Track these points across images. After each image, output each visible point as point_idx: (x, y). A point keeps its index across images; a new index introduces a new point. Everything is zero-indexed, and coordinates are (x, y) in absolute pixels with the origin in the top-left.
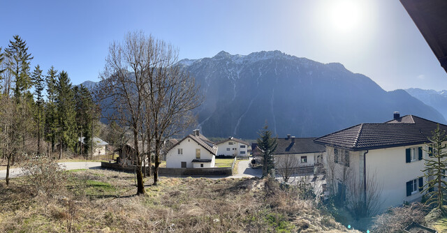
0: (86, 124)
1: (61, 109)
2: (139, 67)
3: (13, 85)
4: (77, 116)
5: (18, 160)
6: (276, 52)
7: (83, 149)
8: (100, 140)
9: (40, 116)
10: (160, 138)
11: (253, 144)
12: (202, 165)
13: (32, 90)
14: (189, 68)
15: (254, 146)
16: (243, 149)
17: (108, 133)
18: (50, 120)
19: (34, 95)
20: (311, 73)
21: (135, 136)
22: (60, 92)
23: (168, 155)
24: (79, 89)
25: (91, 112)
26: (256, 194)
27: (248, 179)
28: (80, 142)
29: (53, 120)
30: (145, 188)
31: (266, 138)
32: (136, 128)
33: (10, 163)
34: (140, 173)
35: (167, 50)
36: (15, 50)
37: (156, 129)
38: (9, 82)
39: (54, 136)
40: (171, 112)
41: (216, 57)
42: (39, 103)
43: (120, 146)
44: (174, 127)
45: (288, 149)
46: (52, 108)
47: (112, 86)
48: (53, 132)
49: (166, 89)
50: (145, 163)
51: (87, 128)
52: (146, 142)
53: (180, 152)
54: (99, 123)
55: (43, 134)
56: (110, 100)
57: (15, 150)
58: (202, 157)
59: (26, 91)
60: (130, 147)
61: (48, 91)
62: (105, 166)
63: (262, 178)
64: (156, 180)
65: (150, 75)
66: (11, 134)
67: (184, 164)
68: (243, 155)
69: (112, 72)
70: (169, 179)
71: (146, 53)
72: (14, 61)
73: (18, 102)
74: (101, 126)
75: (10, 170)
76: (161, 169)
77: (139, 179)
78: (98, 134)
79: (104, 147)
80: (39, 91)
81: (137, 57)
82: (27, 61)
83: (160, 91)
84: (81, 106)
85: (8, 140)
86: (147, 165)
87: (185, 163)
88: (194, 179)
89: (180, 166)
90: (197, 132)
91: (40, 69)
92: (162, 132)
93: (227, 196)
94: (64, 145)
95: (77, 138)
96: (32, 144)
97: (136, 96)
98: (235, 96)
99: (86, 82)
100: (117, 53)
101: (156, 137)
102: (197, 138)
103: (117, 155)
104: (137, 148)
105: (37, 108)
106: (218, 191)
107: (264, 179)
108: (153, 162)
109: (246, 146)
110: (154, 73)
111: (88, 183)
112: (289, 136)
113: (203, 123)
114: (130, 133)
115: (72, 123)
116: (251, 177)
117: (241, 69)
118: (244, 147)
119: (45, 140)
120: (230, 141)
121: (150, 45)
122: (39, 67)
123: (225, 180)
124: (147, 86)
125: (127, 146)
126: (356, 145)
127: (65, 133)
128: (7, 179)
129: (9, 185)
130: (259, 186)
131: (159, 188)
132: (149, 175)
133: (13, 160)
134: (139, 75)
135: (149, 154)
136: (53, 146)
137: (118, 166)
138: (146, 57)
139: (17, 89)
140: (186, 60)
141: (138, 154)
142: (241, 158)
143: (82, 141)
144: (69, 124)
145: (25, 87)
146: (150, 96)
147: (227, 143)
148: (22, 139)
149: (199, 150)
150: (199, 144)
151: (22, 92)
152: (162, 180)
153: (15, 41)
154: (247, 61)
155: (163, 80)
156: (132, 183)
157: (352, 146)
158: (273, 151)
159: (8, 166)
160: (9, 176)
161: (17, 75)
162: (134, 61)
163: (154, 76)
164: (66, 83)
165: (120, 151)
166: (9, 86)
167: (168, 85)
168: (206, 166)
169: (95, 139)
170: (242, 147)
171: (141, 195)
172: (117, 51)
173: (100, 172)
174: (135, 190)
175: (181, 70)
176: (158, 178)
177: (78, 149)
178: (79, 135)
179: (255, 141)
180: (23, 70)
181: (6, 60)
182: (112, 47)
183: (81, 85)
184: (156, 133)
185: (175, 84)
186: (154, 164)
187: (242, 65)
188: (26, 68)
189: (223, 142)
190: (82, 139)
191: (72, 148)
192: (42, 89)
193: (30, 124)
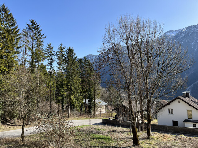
0: (89, 88)
1: (69, 76)
2: (130, 42)
3: (29, 58)
4: (82, 82)
5: (32, 120)
7: (87, 109)
8: (101, 101)
9: (52, 83)
10: (150, 99)
12: (195, 126)
13: (45, 62)
14: (175, 37)
17: (107, 95)
18: (60, 86)
19: (47, 67)
21: (129, 97)
22: (68, 64)
23: (159, 114)
24: (83, 61)
25: (93, 78)
28: (85, 103)
29: (62, 86)
30: (140, 141)
32: (129, 90)
33: (25, 123)
34: (135, 128)
35: (153, 26)
36: (31, 31)
37: (147, 91)
38: (25, 56)
39: (63, 99)
40: (160, 77)
42: (50, 72)
43: (117, 106)
46: (62, 76)
47: (108, 58)
48: (62, 96)
49: (154, 57)
50: (139, 120)
51: (90, 91)
52: (138, 102)
53: (170, 111)
54: (100, 87)
55: (54, 98)
56: (107, 68)
57: (30, 111)
59: (40, 63)
60: (125, 107)
61: (58, 63)
62: (106, 122)
64: (149, 135)
65: (139, 47)
66: (26, 98)
67: (175, 123)
69: (108, 46)
70: (161, 135)
71: (135, 30)
72: (30, 40)
73: (33, 72)
74: (101, 90)
75: (25, 129)
76: (153, 125)
77: (134, 133)
78: (99, 97)
79: (105, 107)
80: (51, 63)
81: (128, 34)
82: (41, 40)
83: (148, 59)
84: (84, 74)
85: (24, 103)
86: (140, 122)
87: (177, 122)
89: (171, 124)
90: (187, 94)
91: (52, 46)
92: (152, 94)
94: (72, 106)
95: (82, 100)
96: (45, 106)
97: (128, 64)
99: (88, 56)
100: (111, 32)
101: (147, 98)
102: (187, 99)
103: (115, 114)
104: (131, 107)
105: (49, 77)
108: (145, 119)
110: (143, 45)
111: (92, 136)
113: (192, 86)
114: (124, 95)
115: (78, 88)
119: (56, 103)
121: (138, 24)
122: (50, 44)
124: (137, 56)
125: (123, 105)
127: (73, 96)
128: (23, 137)
129: (24, 141)
131: (153, 142)
132: (142, 130)
133: (28, 121)
134: (130, 48)
135: (141, 112)
136: (63, 107)
137: (116, 122)
138: (134, 33)
139: (32, 61)
140: (172, 31)
141: (132, 112)
143: (87, 103)
144: (76, 89)
145: (39, 60)
146: (140, 64)
148: (36, 102)
149: (191, 111)
150: (190, 105)
151: (36, 64)
152: (155, 135)
153: (31, 24)
155: (150, 50)
156: (128, 136)
159: (23, 126)
160: (24, 135)
161: (32, 50)
162: (125, 38)
163: (143, 48)
164: (72, 57)
165: (117, 109)
166: (25, 59)
167: (155, 54)
169: (97, 101)
171: (136, 146)
172: (112, 31)
173: (102, 127)
174: (131, 142)
175: (167, 40)
176: (151, 133)
177: (83, 109)
178: (84, 98)
180: (37, 46)
181: (24, 38)
182: (107, 28)
183: (85, 58)
184: (147, 95)
185: (162, 52)
186: (146, 121)
188: (40, 45)
190: (86, 101)
191: (79, 109)
192: (53, 62)
193: (43, 90)
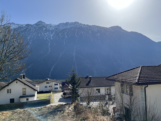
6: (76, 23)
11: (63, 82)
15: (63, 84)
16: (56, 86)
20: (98, 34)
26: (69, 114)
27: (62, 105)
31: (73, 78)
41: (36, 24)
44: (5, 73)
45: (87, 85)
58: (27, 94)
63: (72, 104)
67: (12, 100)
68: (57, 90)
88: (22, 110)
89: (9, 102)
90: (24, 76)
93: (49, 117)
98: (49, 51)
106: (42, 115)
107: (73, 104)
109: (59, 84)
112: (87, 76)
116: (64, 103)
117: (53, 33)
118: (57, 84)
120: (47, 81)
123: (46, 107)
126: (138, 81)
130: (70, 109)
142: (55, 92)
147: (45, 83)
149: (25, 89)
150: (25, 84)
154: (57, 29)
157: (135, 82)
158: (78, 86)
168: (31, 99)
170: (55, 85)
179: (64, 81)
187: (54, 31)
189: (42, 82)
